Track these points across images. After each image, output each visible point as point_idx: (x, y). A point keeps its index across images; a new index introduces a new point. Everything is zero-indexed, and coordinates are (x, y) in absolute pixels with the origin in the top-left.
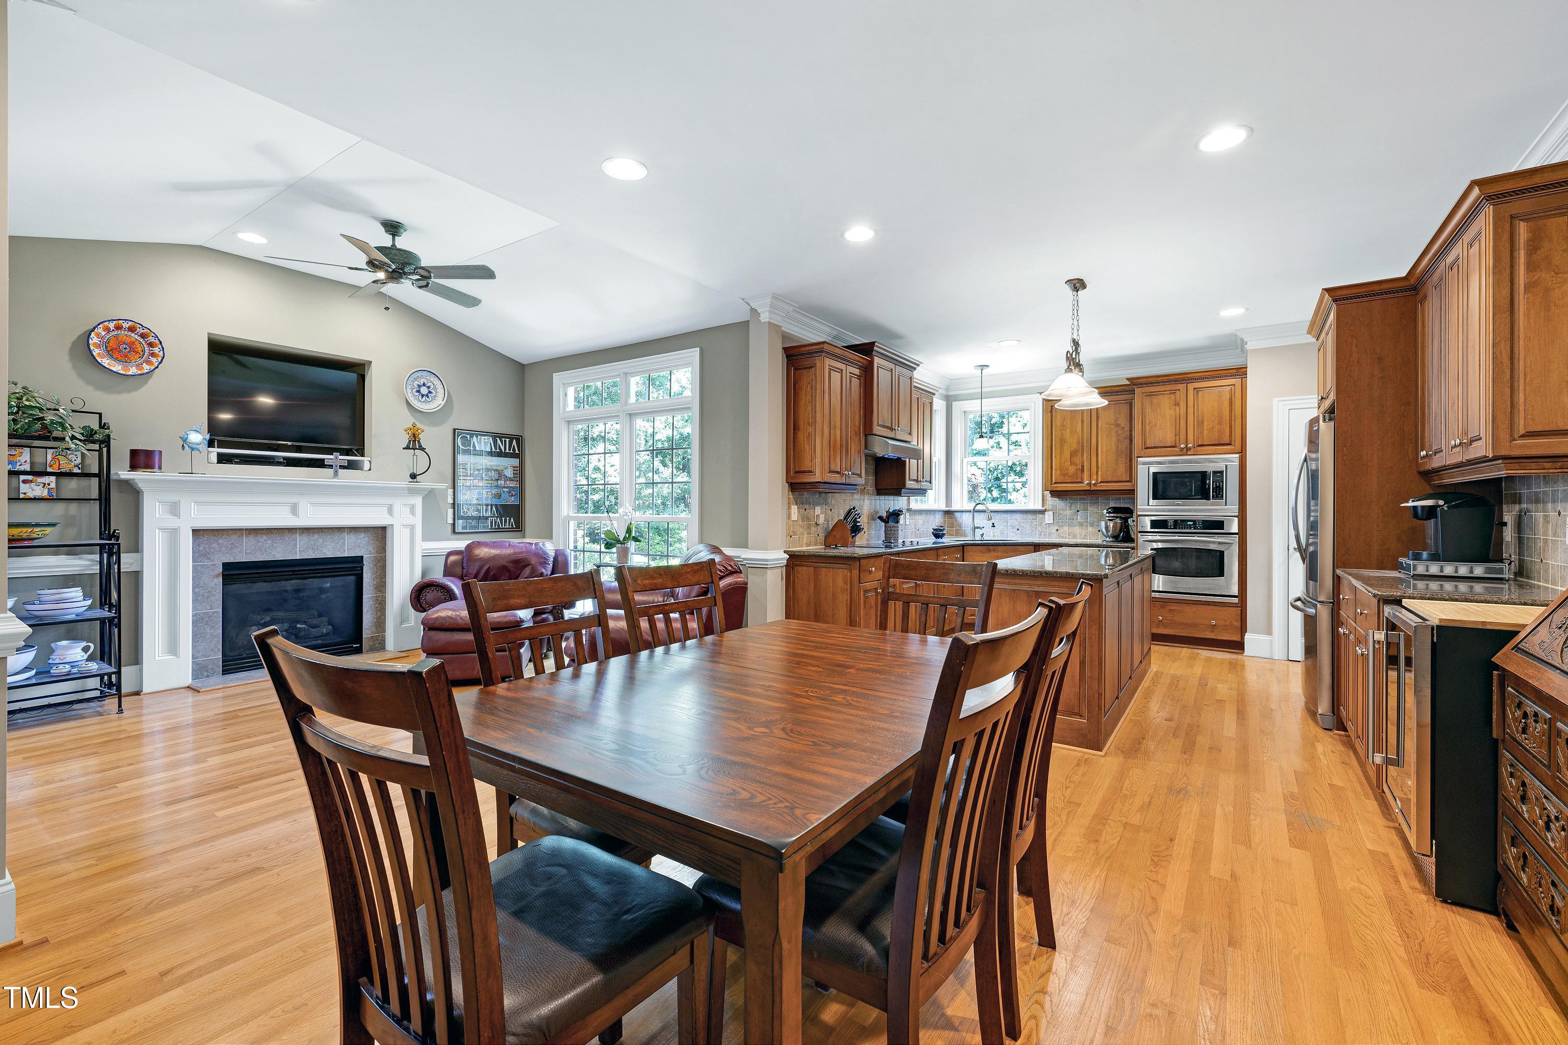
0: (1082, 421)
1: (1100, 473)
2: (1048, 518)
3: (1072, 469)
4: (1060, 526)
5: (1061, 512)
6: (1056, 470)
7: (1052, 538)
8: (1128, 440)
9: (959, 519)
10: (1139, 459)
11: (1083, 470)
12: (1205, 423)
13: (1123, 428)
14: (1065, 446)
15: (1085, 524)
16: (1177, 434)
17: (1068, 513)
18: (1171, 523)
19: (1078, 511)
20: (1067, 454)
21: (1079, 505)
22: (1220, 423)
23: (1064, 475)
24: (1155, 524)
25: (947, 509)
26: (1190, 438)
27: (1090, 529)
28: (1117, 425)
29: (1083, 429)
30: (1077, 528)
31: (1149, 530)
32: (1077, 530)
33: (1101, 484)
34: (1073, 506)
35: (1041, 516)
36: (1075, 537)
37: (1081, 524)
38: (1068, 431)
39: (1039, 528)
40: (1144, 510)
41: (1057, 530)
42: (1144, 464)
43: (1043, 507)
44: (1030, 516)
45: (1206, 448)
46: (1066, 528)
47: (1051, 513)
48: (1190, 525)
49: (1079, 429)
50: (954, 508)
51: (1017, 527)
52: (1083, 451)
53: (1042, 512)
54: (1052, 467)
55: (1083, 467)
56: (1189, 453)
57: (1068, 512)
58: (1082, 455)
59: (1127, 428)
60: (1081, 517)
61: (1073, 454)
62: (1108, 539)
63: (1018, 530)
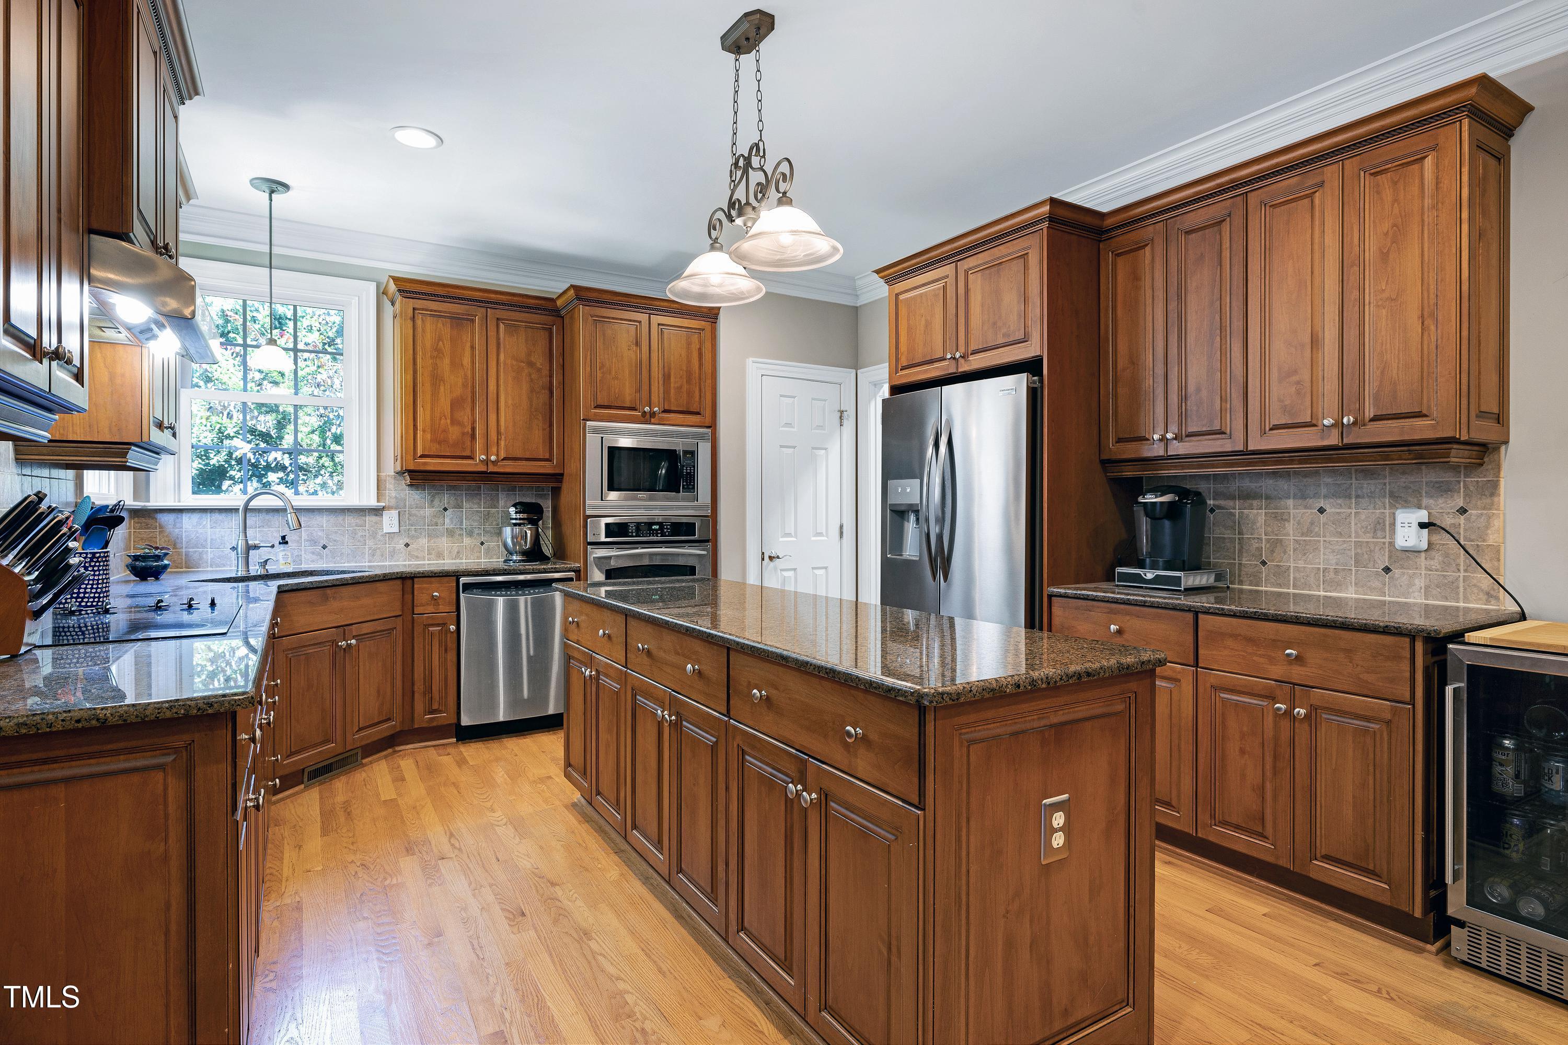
0: (473, 348)
1: (502, 443)
2: (390, 522)
3: (454, 433)
4: (413, 537)
5: (414, 511)
6: (424, 431)
7: (398, 560)
8: (547, 392)
9: (169, 528)
10: (588, 423)
11: (473, 436)
12: (672, 379)
13: (539, 370)
14: (442, 388)
15: (458, 532)
16: (639, 390)
17: (427, 514)
18: (632, 528)
19: (445, 509)
20: (445, 403)
21: (446, 499)
22: (689, 381)
23: (440, 443)
24: (611, 530)
25: (139, 504)
26: (655, 398)
27: (467, 541)
28: (531, 364)
29: (473, 363)
30: (444, 539)
31: (603, 538)
32: (444, 543)
33: (506, 462)
34: (436, 502)
35: (374, 519)
36: (440, 555)
37: (450, 533)
38: (447, 361)
39: (370, 543)
40: (594, 507)
41: (407, 545)
42: (596, 431)
43: (378, 501)
44: (350, 520)
45: (672, 415)
46: (423, 541)
47: (394, 513)
48: (656, 530)
49: (467, 361)
50: (155, 502)
51: (323, 542)
52: (473, 402)
53: (377, 511)
54: (415, 426)
55: (473, 429)
56: (653, 420)
57: (428, 512)
58: (473, 409)
59: (546, 372)
60: (451, 519)
61: (456, 404)
62: (514, 558)
63: (324, 547)
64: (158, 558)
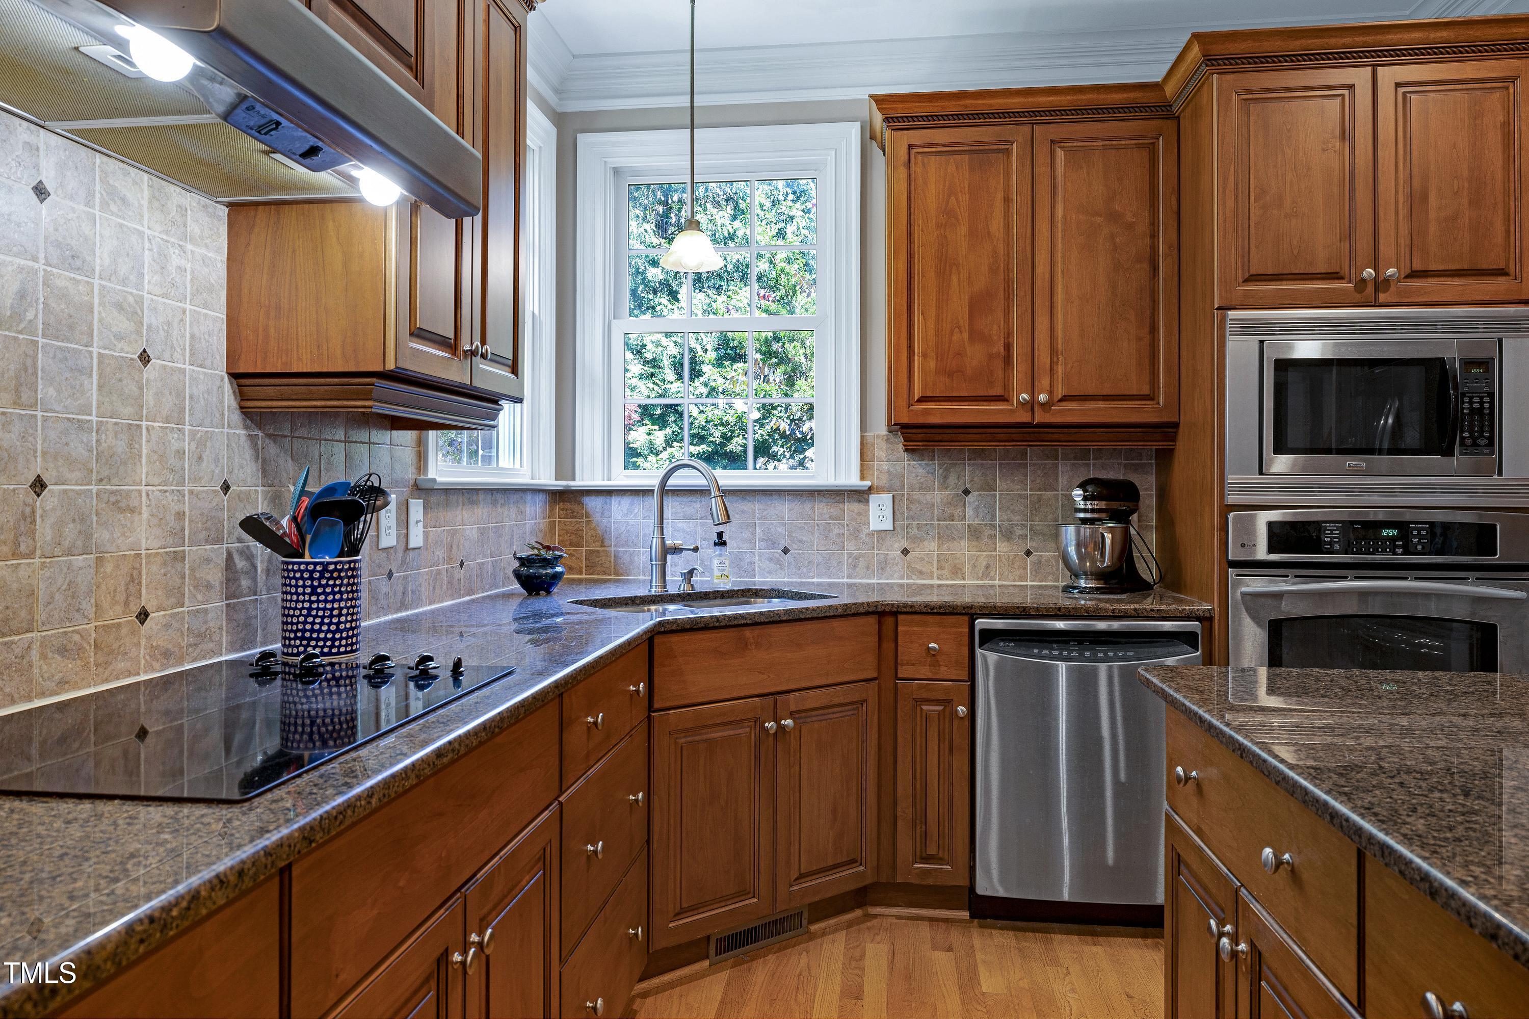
1: (1060, 369)
2: (878, 514)
3: (975, 355)
4: (914, 539)
5: (916, 495)
6: (924, 355)
7: (892, 577)
8: (1145, 265)
9: (597, 517)
11: (1008, 358)
13: (1130, 226)
14: (955, 278)
15: (988, 532)
17: (938, 499)
18: (1331, 534)
19: (967, 492)
20: (959, 304)
21: (968, 473)
23: (948, 375)
25: (561, 484)
27: (1002, 547)
28: (1115, 217)
29: (1008, 226)
30: (965, 543)
32: (964, 550)
34: (952, 479)
35: (856, 507)
36: (957, 571)
37: (975, 533)
38: (963, 229)
39: (850, 546)
40: (1243, 489)
41: (905, 552)
43: (862, 478)
44: (822, 508)
46: (931, 546)
47: (886, 498)
49: (997, 224)
50: (582, 481)
51: (784, 543)
52: (1008, 297)
53: (861, 495)
55: (1008, 346)
57: (938, 496)
58: (1007, 310)
60: (976, 509)
62: (1082, 583)
63: (786, 551)
64: (547, 563)
